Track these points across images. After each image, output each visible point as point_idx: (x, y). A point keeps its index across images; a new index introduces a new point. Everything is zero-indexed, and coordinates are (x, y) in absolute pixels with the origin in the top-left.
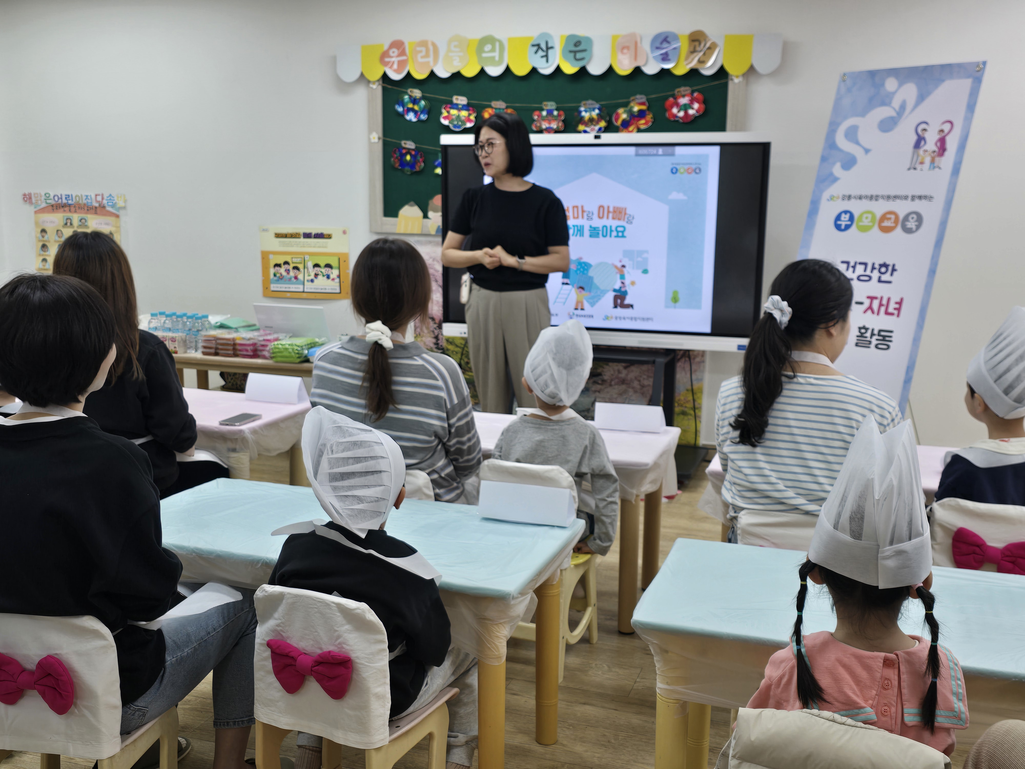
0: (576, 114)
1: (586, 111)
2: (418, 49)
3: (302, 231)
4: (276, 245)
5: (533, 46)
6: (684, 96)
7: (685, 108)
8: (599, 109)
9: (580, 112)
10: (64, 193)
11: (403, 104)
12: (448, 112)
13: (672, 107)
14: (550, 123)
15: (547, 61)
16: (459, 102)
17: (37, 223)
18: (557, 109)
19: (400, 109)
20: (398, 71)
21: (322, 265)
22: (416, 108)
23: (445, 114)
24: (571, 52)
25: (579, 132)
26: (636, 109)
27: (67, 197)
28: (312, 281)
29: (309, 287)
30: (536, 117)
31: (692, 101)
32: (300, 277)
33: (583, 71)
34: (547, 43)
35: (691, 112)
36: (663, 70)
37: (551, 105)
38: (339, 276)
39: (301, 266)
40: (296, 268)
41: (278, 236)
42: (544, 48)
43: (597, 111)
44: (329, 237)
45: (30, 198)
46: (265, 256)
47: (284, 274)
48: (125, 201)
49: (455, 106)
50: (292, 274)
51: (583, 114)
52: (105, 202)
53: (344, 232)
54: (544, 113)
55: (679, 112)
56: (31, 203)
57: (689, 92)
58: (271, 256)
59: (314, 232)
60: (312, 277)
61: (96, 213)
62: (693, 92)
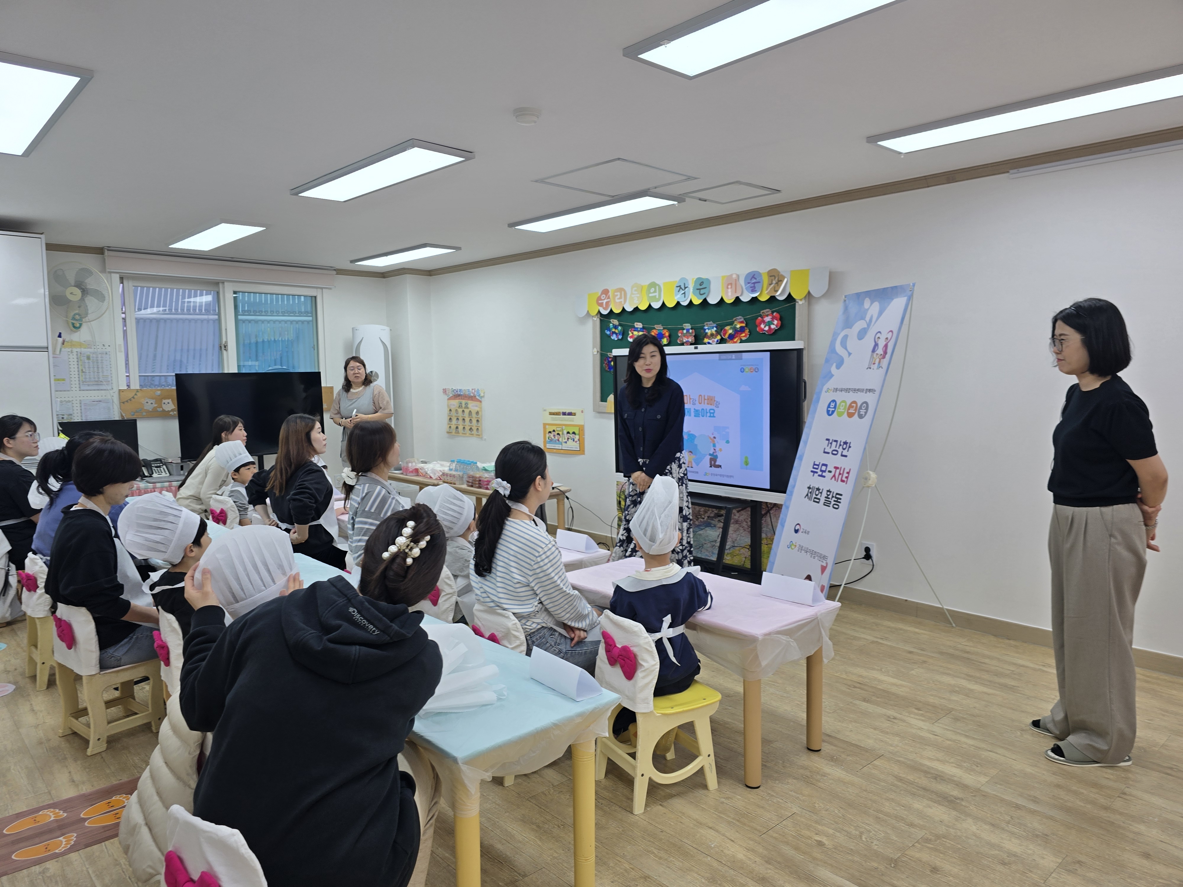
0: (702, 331)
1: (709, 329)
2: (616, 294)
3: (561, 411)
4: (549, 419)
5: (677, 287)
6: (767, 316)
7: (769, 324)
8: (716, 327)
9: (705, 330)
10: (459, 388)
11: (609, 330)
12: (632, 333)
13: (761, 324)
14: (688, 338)
15: (685, 297)
16: (638, 327)
17: (448, 406)
18: (691, 329)
19: (608, 333)
20: (605, 309)
21: (571, 432)
22: (617, 331)
23: (631, 335)
24: (697, 289)
25: (705, 344)
26: (738, 326)
27: (460, 390)
28: (566, 442)
29: (565, 446)
30: (680, 335)
31: (773, 319)
32: (560, 440)
33: (705, 302)
34: (685, 284)
35: (773, 327)
36: (753, 298)
37: (688, 326)
38: (579, 440)
39: (560, 433)
40: (558, 434)
41: (551, 414)
42: (683, 288)
43: (715, 329)
44: (575, 414)
45: (446, 391)
46: (545, 425)
47: (553, 438)
48: (484, 393)
49: (636, 329)
50: (556, 438)
51: (707, 331)
52: (476, 393)
53: (582, 412)
54: (685, 331)
55: (765, 327)
56: (446, 394)
57: (770, 312)
58: (547, 426)
59: (567, 411)
60: (566, 440)
61: (472, 400)
62: (773, 312)
